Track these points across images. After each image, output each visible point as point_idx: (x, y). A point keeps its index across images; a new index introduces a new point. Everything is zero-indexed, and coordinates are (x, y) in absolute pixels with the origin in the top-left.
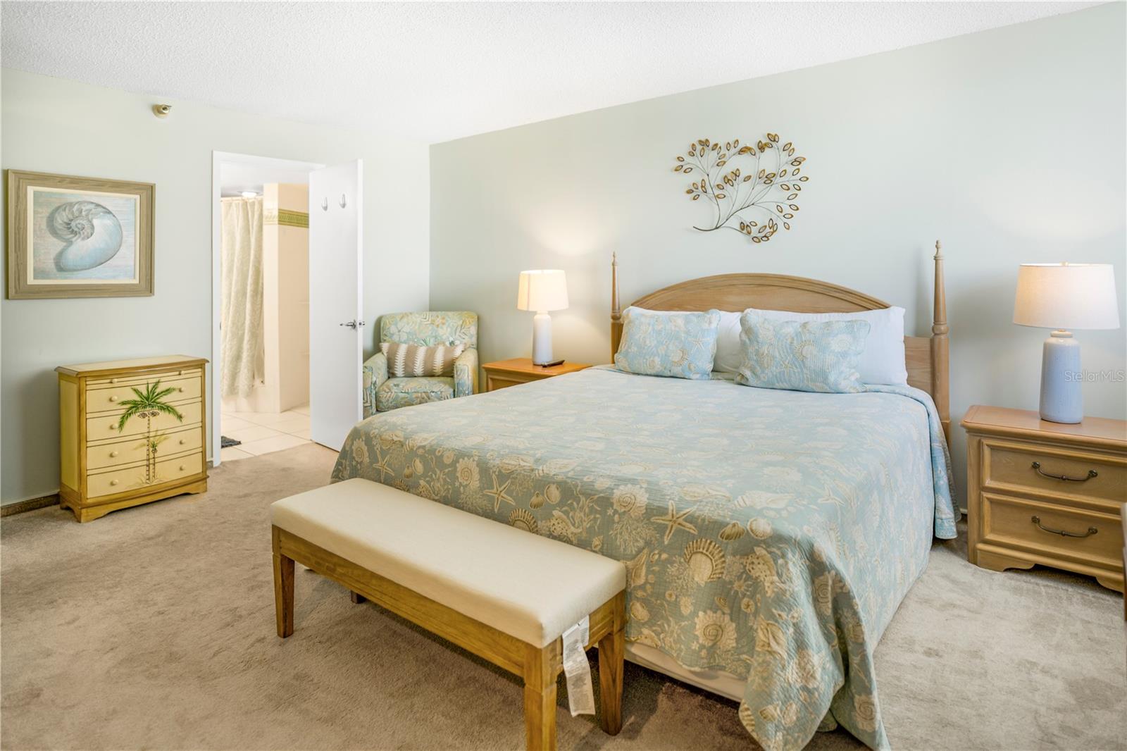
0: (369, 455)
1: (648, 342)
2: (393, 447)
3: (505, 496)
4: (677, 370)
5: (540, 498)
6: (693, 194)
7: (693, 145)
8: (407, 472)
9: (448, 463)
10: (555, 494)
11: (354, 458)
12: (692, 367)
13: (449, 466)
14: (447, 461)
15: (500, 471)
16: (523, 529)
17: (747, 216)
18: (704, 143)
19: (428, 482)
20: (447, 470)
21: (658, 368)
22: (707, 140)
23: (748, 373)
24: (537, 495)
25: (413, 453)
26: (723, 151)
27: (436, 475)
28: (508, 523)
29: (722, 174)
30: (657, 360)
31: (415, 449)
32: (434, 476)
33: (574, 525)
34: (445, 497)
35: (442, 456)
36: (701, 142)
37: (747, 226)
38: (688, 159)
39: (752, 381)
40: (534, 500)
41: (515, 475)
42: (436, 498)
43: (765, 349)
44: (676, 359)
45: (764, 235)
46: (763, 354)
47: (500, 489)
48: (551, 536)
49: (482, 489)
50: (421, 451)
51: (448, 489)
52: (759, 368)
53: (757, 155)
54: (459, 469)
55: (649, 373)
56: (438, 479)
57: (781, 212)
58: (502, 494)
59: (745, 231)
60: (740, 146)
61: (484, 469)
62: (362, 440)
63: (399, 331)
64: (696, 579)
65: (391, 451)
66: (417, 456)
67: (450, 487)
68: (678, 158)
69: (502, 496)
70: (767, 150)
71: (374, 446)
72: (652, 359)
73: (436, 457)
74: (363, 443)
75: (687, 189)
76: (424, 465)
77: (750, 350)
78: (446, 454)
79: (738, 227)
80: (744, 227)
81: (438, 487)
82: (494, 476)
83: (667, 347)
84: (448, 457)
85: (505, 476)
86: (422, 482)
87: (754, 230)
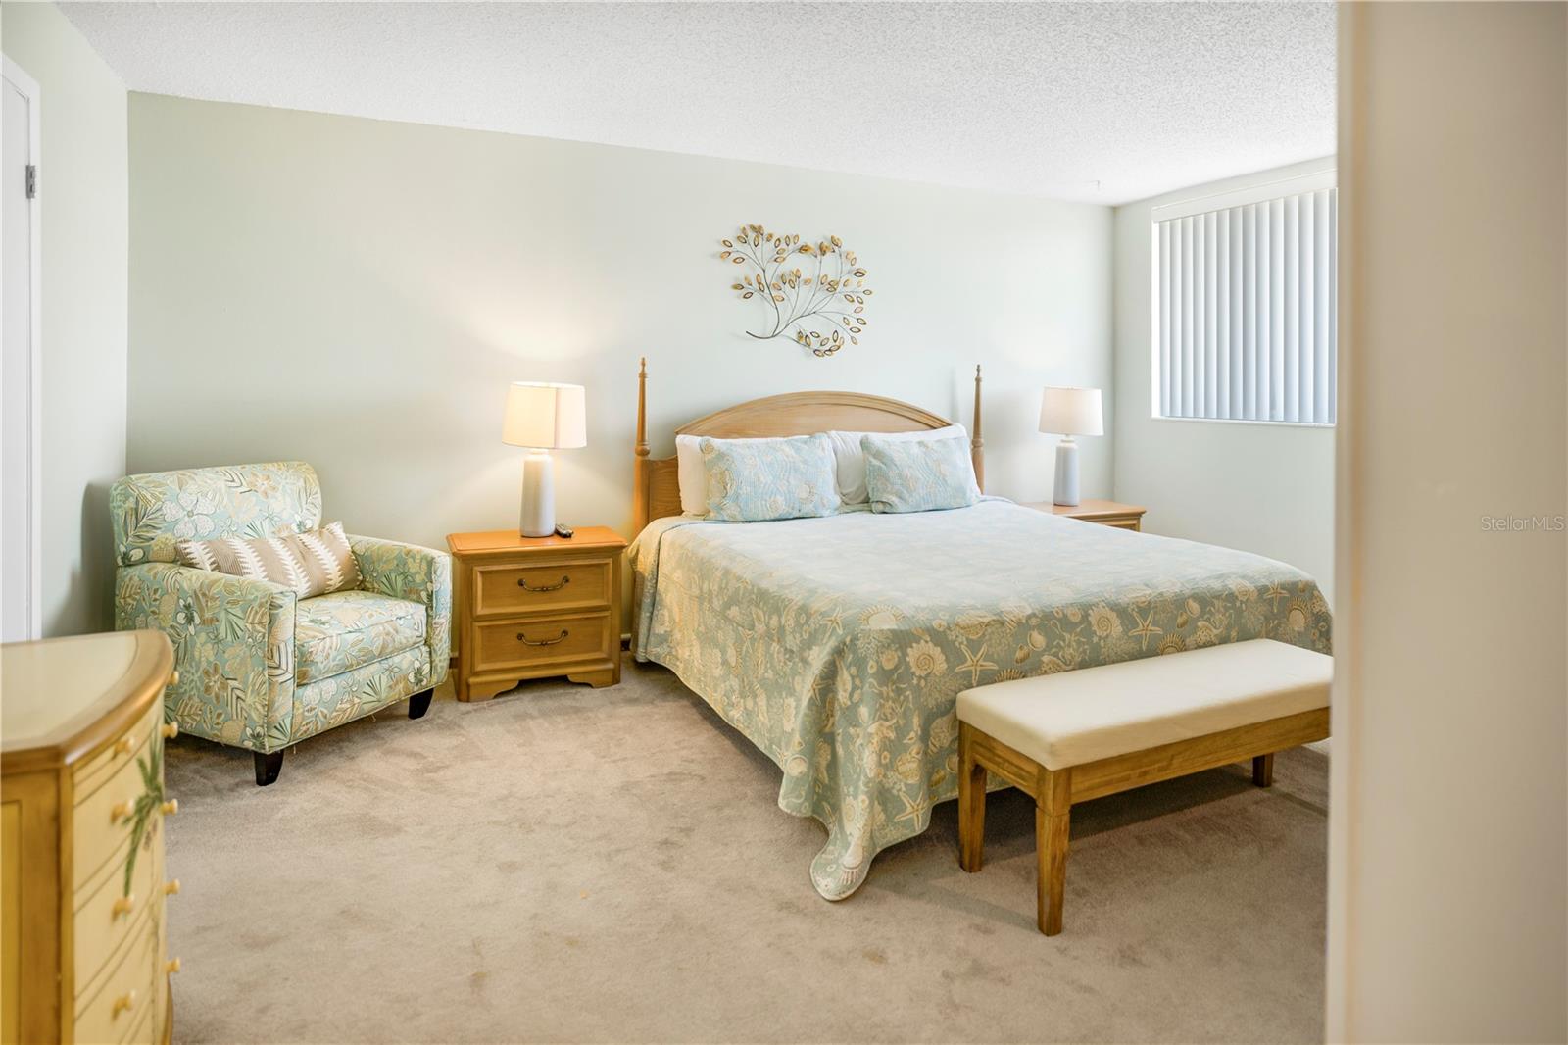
0: (946, 657)
1: (762, 479)
2: (989, 631)
3: (1153, 629)
4: (807, 509)
5: (1184, 616)
6: (744, 292)
7: (744, 229)
8: (1019, 654)
9: (1077, 621)
10: (1195, 607)
11: (913, 674)
12: (825, 501)
13: (1080, 623)
14: (1076, 619)
15: (1138, 607)
16: (1173, 652)
17: (807, 325)
18: (758, 230)
19: (1056, 655)
20: (1078, 630)
21: (783, 509)
22: (760, 228)
23: (893, 499)
24: (1181, 614)
25: (1024, 626)
26: (783, 245)
27: (1064, 641)
28: (1157, 654)
29: (779, 273)
30: (780, 499)
31: (1024, 621)
32: (1062, 643)
33: (1215, 628)
34: (1083, 660)
35: (1065, 616)
36: (753, 228)
37: (807, 336)
38: (737, 246)
39: (900, 506)
40: (1180, 620)
41: (1153, 605)
42: (1071, 667)
43: (907, 472)
44: (804, 495)
45: (826, 349)
46: (907, 478)
47: (1145, 625)
48: (1199, 647)
49: (1126, 632)
50: (1033, 622)
51: (1084, 651)
52: (905, 492)
53: (819, 257)
54: (1093, 622)
55: (768, 517)
56: (1069, 646)
57: (848, 325)
58: (1150, 628)
59: (803, 342)
60: (800, 243)
61: (1121, 611)
62: (927, 642)
63: (190, 514)
64: (1296, 629)
65: (987, 638)
66: (1033, 628)
67: (1086, 647)
68: (724, 242)
69: (1148, 629)
70: (829, 254)
71: (953, 642)
72: (772, 499)
73: (1060, 620)
74: (930, 644)
75: (734, 283)
76: (1046, 636)
77: (891, 474)
78: (1069, 612)
79: (795, 337)
80: (802, 338)
81: (1071, 654)
82: (1135, 614)
83: (788, 482)
84: (1074, 614)
85: (1145, 609)
86: (1045, 658)
87: (815, 343)
